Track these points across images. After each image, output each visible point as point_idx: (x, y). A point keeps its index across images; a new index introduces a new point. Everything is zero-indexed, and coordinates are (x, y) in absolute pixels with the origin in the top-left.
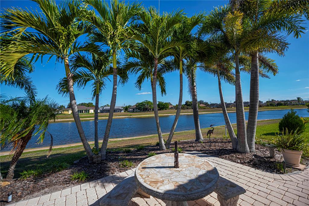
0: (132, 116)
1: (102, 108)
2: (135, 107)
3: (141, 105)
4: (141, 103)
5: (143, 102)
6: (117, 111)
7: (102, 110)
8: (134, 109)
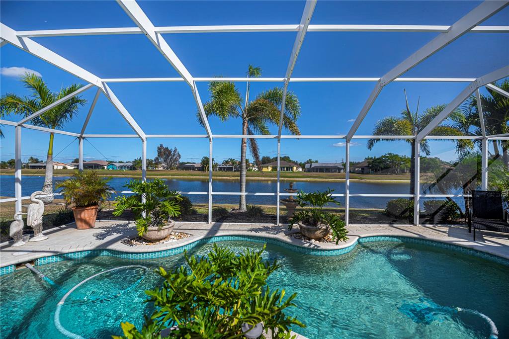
0: (363, 180)
1: (309, 165)
2: (367, 165)
3: (379, 163)
4: (378, 159)
5: (383, 156)
6: (333, 170)
7: (309, 167)
8: (363, 169)
